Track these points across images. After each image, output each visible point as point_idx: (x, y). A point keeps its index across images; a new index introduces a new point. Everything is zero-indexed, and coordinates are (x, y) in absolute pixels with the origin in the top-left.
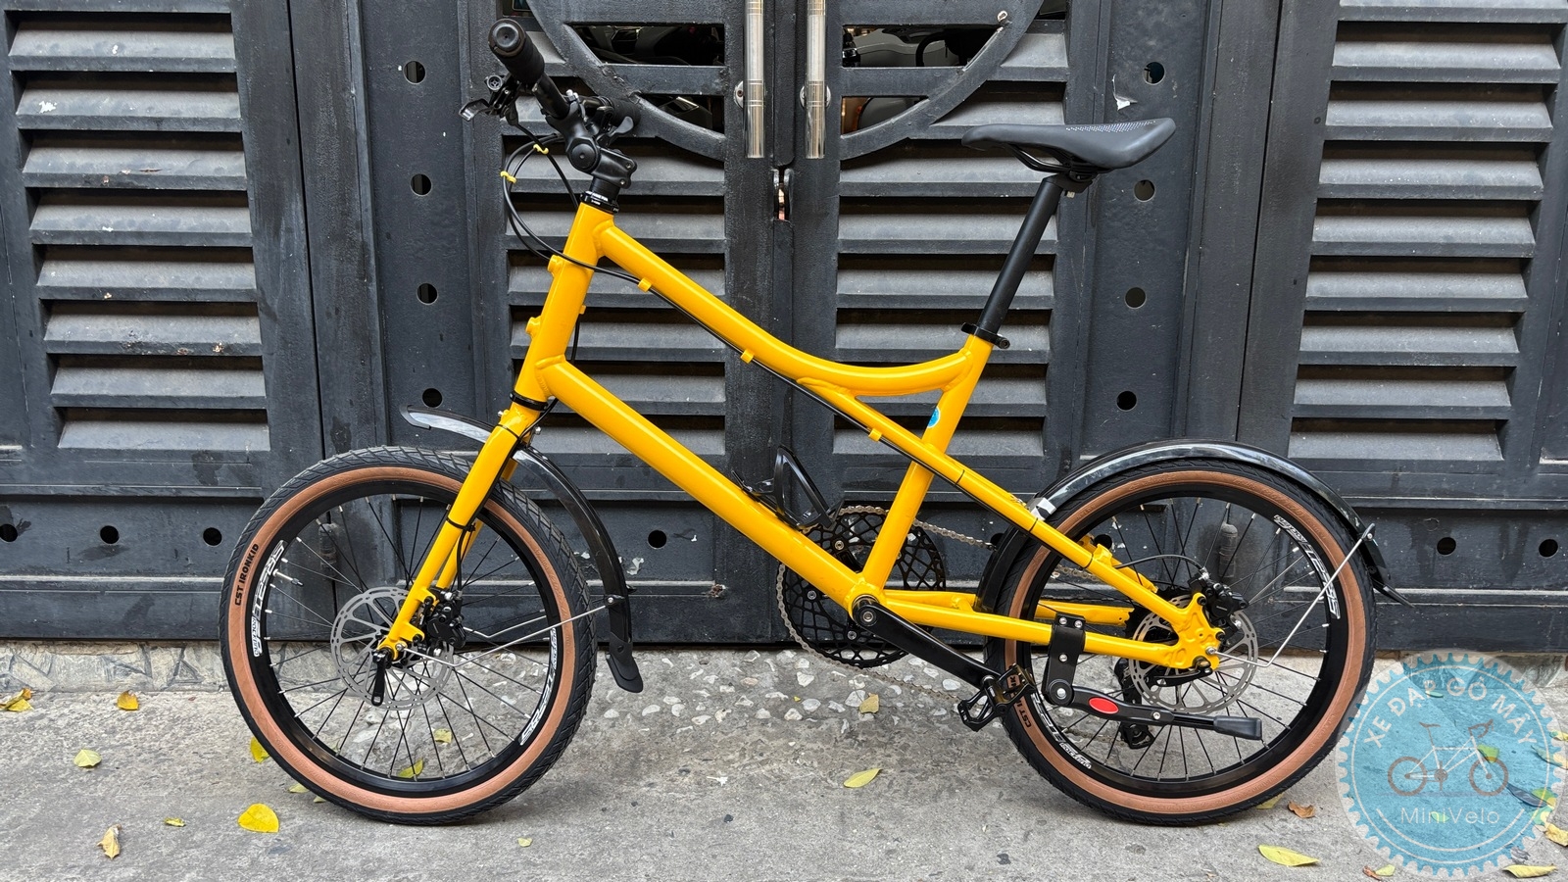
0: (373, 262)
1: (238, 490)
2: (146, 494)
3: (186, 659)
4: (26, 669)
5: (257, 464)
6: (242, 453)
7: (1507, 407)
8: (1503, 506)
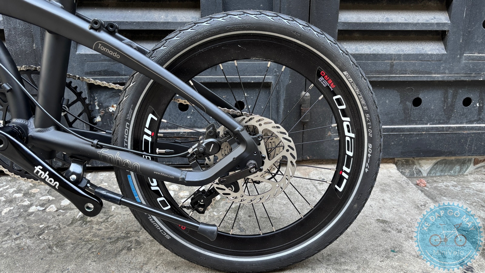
7: (448, 24)
8: (445, 79)
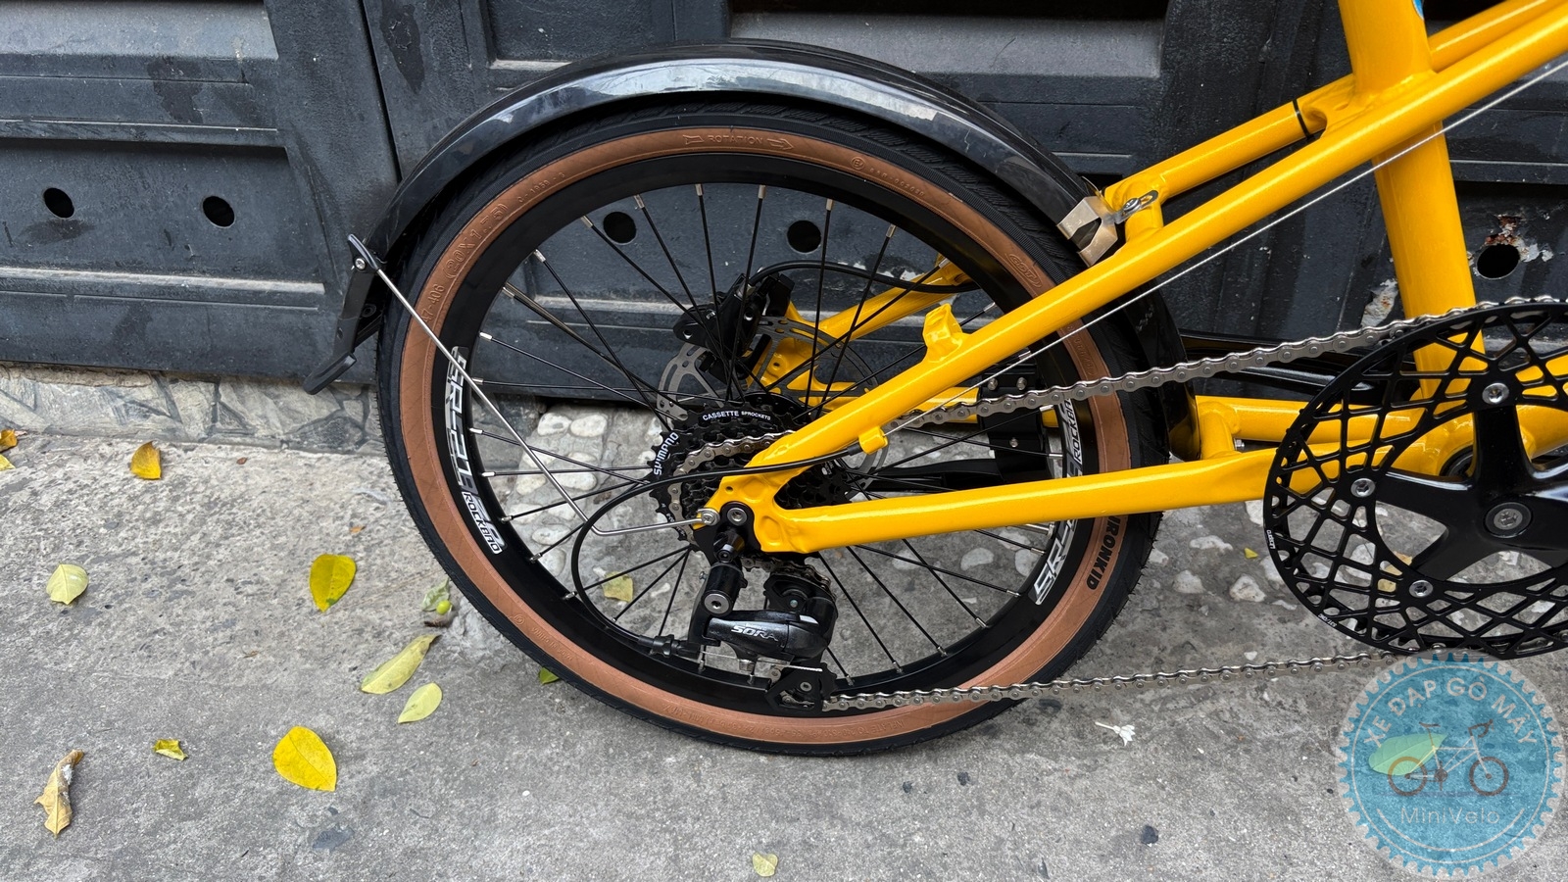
1: (236, 132)
3: (223, 399)
5: (261, 84)
6: (231, 63)
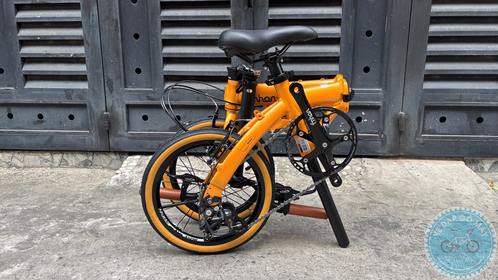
0: (119, 26)
1: (78, 101)
2: (52, 103)
3: (64, 157)
4: (16, 160)
5: (84, 93)
6: (80, 89)
